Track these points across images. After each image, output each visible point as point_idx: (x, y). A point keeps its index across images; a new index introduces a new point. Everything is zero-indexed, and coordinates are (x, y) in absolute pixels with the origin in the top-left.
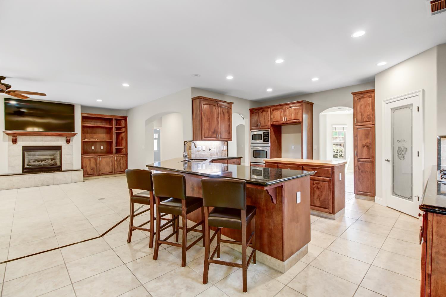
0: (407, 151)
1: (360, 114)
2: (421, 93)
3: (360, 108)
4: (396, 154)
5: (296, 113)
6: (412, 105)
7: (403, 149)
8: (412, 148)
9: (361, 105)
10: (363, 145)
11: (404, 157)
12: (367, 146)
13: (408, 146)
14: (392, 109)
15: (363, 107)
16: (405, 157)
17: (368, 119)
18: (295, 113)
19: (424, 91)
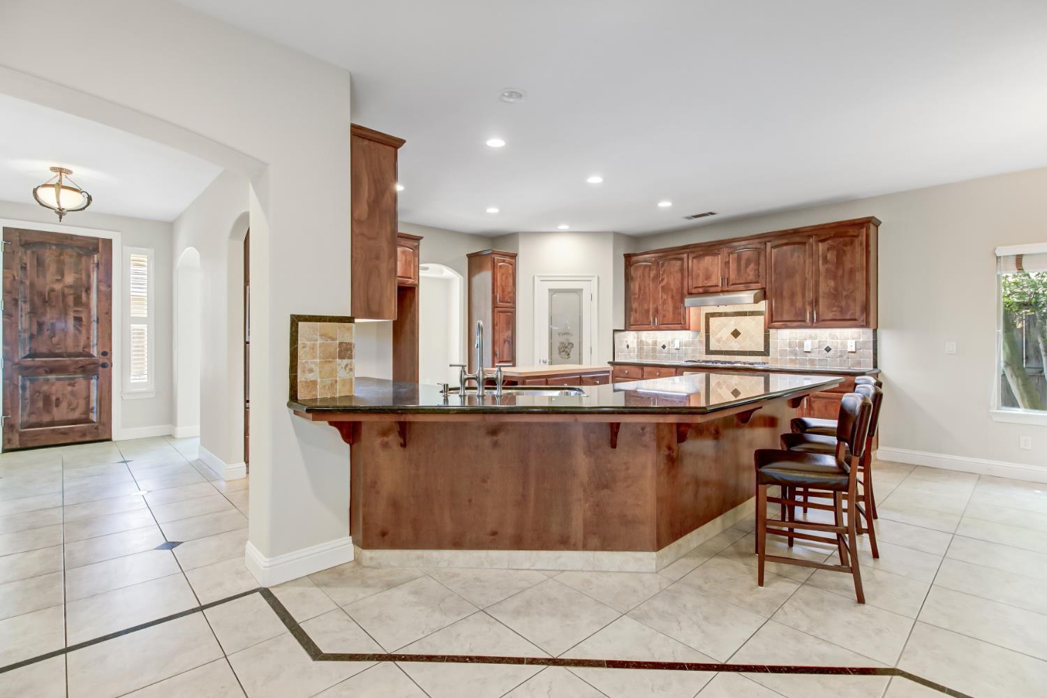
0: (572, 347)
1: (501, 288)
2: (596, 279)
3: (501, 279)
4: (556, 351)
5: (406, 260)
6: (581, 290)
7: (567, 345)
8: (580, 343)
9: (503, 274)
10: (504, 339)
11: (569, 354)
12: (509, 342)
13: (574, 340)
14: (550, 290)
15: (504, 277)
16: (571, 355)
17: (510, 297)
18: (404, 261)
19: (598, 277)
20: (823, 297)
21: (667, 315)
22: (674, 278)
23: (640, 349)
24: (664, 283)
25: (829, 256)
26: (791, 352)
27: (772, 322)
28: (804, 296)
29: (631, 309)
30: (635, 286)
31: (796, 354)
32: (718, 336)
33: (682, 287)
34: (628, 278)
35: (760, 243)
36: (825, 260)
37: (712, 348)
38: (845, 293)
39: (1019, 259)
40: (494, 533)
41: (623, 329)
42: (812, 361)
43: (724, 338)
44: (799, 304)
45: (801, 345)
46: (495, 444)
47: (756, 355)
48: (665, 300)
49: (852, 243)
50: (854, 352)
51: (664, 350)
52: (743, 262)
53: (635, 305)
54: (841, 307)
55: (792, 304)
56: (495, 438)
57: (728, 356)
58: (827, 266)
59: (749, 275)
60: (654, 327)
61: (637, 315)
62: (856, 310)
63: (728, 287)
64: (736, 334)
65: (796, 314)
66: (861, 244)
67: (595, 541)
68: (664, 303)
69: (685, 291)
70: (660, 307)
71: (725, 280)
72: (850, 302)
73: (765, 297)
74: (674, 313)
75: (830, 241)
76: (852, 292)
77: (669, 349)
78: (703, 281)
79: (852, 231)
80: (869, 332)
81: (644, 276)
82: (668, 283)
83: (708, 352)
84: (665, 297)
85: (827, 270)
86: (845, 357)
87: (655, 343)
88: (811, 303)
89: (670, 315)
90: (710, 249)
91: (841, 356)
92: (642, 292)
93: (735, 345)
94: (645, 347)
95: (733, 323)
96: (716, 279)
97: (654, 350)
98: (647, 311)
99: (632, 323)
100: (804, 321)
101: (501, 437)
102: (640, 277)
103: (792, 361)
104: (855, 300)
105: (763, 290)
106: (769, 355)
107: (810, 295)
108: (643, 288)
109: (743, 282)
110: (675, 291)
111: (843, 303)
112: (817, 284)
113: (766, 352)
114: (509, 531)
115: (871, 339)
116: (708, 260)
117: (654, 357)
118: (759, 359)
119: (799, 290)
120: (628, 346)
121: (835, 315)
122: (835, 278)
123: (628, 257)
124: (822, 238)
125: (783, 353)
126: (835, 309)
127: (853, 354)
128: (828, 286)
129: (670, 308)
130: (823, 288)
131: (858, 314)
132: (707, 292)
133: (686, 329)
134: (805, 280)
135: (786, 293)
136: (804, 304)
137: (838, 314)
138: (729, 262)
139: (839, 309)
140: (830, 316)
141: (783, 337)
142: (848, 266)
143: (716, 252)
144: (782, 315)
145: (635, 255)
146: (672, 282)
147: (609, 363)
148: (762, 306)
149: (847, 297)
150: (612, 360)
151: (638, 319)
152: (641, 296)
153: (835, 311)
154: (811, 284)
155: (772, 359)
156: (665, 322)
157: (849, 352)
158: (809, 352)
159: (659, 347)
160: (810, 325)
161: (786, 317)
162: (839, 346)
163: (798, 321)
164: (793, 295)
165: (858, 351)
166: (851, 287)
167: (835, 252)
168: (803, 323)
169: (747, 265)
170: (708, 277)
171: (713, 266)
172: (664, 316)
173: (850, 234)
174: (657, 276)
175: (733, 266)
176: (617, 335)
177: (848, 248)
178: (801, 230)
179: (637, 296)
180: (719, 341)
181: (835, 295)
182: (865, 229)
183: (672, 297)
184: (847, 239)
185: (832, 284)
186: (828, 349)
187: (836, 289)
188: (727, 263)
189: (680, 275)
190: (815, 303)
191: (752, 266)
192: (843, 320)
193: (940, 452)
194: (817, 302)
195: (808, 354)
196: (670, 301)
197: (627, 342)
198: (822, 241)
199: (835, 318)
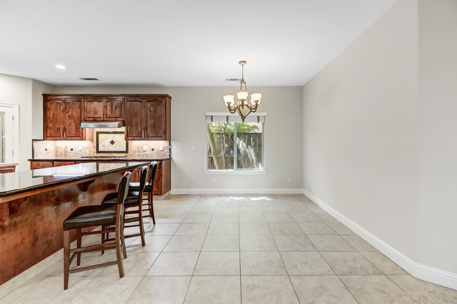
2: (17, 107)
8: (3, 148)
19: (19, 106)
20: (149, 127)
21: (71, 132)
22: (76, 111)
23: (57, 151)
24: (70, 113)
25: (151, 109)
26: (138, 151)
27: (128, 137)
28: (141, 125)
29: (48, 127)
30: (51, 114)
31: (140, 152)
32: (104, 143)
33: (81, 117)
34: (45, 109)
35: (122, 98)
36: (150, 111)
37: (100, 150)
38: (157, 125)
39: (212, 117)
41: (43, 139)
42: (147, 155)
43: (106, 145)
44: (139, 129)
45: (142, 148)
47: (122, 153)
48: (70, 123)
49: (160, 104)
50: (163, 151)
51: (72, 151)
52: (114, 107)
53: (50, 125)
54: (156, 131)
55: (137, 129)
57: (108, 154)
58: (151, 113)
59: (117, 114)
60: (63, 139)
61: (52, 131)
62: (161, 133)
63: (107, 119)
64: (112, 142)
65: (138, 134)
66: (163, 105)
68: (70, 125)
69: (83, 119)
70: (67, 127)
71: (105, 114)
72: (159, 129)
73: (124, 125)
74: (76, 131)
75: (151, 102)
76: (160, 125)
77: (75, 151)
78: (93, 115)
79: (160, 99)
80: (168, 142)
81: (56, 108)
82: (72, 114)
83: (98, 152)
84: (70, 121)
85: (151, 115)
86: (159, 153)
87: (66, 148)
88: (144, 129)
89: (73, 132)
90: (97, 98)
91: (158, 153)
92: (55, 117)
93: (112, 148)
94: (60, 150)
95: (111, 137)
96: (100, 114)
97: (66, 152)
98: (59, 129)
99: (48, 136)
100: (142, 137)
102: (54, 109)
103: (138, 155)
104: (161, 129)
105: (123, 122)
106: (128, 153)
107: (144, 125)
108: (56, 115)
109: (114, 117)
110: (76, 119)
111: (157, 130)
112: (147, 121)
113: (127, 152)
115: (169, 145)
116: (95, 104)
117: (66, 155)
118: (124, 155)
119: (139, 122)
120: (46, 150)
121: (153, 135)
122: (154, 118)
123: (45, 96)
124: (149, 100)
125: (134, 151)
126: (154, 132)
127: (162, 151)
128: (151, 122)
129: (74, 128)
130: (149, 123)
131: (162, 134)
132: (95, 120)
133: (83, 140)
134: (142, 118)
135: (134, 124)
136: (141, 129)
137: (155, 134)
138: (107, 106)
139: (155, 132)
140: (152, 135)
141: (135, 144)
142: (159, 114)
143: (100, 100)
144: (132, 134)
145: (50, 95)
146: (75, 114)
147: (29, 160)
148: (123, 129)
149: (158, 127)
150: (31, 158)
151: (52, 133)
152: (54, 121)
153: (153, 133)
154: (144, 120)
155: (130, 154)
156: (70, 136)
157: (161, 151)
158: (145, 151)
159: (69, 150)
160: (144, 139)
161: (134, 135)
162: (157, 148)
163: (139, 137)
164: (137, 125)
165: (164, 150)
166: (160, 123)
167: (154, 108)
169: (116, 108)
170: (96, 113)
171: (98, 107)
172: (70, 132)
173: (160, 100)
174: (65, 110)
175: (109, 108)
176: (36, 143)
177: (159, 106)
178: (140, 95)
179: (52, 120)
180: (104, 146)
181: (154, 126)
182: (165, 99)
183: (75, 122)
184: (158, 102)
185: (153, 121)
186: (153, 150)
187: (154, 123)
188: (106, 107)
189: (79, 110)
190: (146, 129)
191: (118, 109)
192: (157, 137)
193: (190, 188)
195: (145, 152)
196: (73, 123)
197: (45, 147)
198: (149, 102)
199: (153, 136)
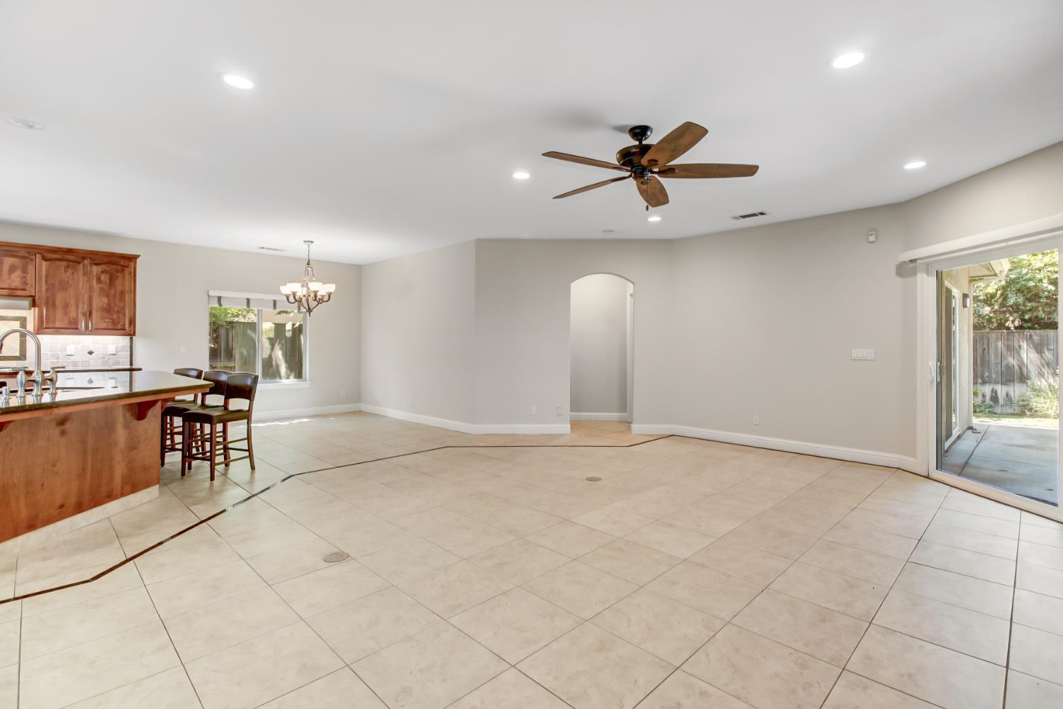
20: (97, 311)
25: (103, 277)
26: (52, 356)
27: (42, 328)
28: (77, 309)
31: (58, 358)
35: (25, 253)
36: (99, 280)
38: (116, 309)
39: (219, 298)
40: (62, 506)
42: (75, 363)
44: (73, 314)
45: (64, 349)
46: (63, 433)
47: (9, 360)
49: (123, 271)
50: (114, 355)
52: (5, 267)
54: (113, 319)
55: (66, 313)
56: (63, 427)
58: (100, 285)
59: (12, 281)
62: (126, 322)
65: (70, 322)
66: (130, 273)
67: (128, 488)
72: (121, 316)
73: (34, 306)
75: (103, 266)
76: (122, 308)
79: (122, 262)
80: (127, 339)
85: (101, 289)
86: (106, 358)
88: (84, 314)
91: (103, 358)
100: (79, 329)
101: (68, 426)
104: (124, 315)
105: (30, 298)
106: (24, 359)
107: (84, 308)
109: (6, 287)
111: (115, 316)
112: (90, 298)
113: (22, 357)
114: (73, 500)
115: (129, 345)
119: (72, 301)
121: (107, 325)
122: (108, 296)
124: (96, 262)
126: (108, 320)
128: (101, 301)
130: (96, 303)
131: (127, 325)
134: (78, 294)
135: (59, 304)
136: (78, 315)
137: (110, 324)
139: (111, 321)
140: (104, 325)
141: (49, 341)
142: (119, 288)
144: (54, 322)
148: (30, 313)
149: (118, 312)
153: (108, 322)
154: (85, 298)
157: (110, 354)
158: (72, 355)
160: (83, 332)
161: (58, 324)
162: (101, 350)
163: (73, 329)
164: (66, 306)
165: (117, 353)
166: (122, 304)
167: (108, 276)
168: (77, 331)
169: (9, 270)
173: (122, 264)
177: (119, 274)
178: (75, 251)
181: (108, 310)
182: (133, 263)
184: (119, 268)
185: (105, 300)
186: (91, 353)
187: (109, 305)
191: (16, 272)
192: (115, 329)
194: (90, 313)
195: (70, 357)
198: (96, 264)
199: (107, 327)
